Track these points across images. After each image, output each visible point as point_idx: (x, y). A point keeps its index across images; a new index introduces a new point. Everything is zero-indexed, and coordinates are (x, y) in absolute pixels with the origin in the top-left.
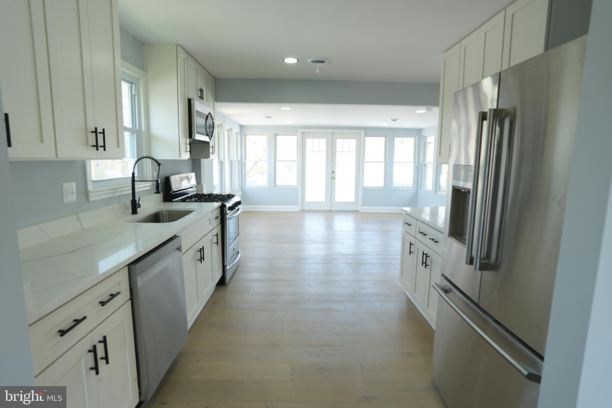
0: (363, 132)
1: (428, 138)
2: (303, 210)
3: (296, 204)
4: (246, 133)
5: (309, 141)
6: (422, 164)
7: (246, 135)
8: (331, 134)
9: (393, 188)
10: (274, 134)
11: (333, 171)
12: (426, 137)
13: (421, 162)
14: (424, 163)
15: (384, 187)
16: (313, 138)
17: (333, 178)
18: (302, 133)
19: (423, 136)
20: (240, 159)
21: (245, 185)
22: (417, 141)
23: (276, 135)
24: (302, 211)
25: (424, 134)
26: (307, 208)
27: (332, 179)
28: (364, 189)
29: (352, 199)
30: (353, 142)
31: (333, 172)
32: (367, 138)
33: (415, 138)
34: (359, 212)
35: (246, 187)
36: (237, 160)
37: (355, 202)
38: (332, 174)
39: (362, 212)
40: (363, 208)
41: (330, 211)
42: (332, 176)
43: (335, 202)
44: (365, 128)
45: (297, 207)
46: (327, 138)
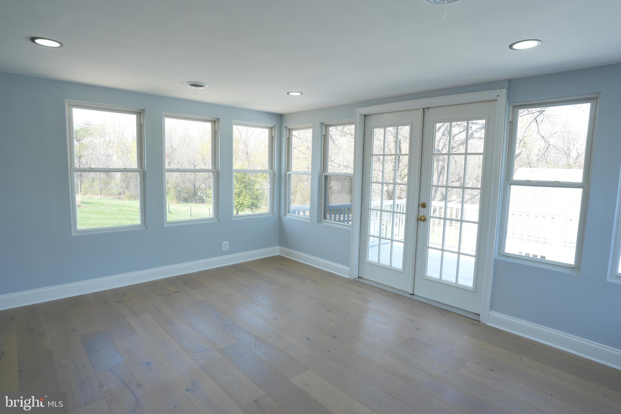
2: (361, 278)
4: (291, 127)
8: (423, 110)
10: (322, 123)
11: (421, 203)
15: (576, 267)
16: (385, 127)
17: (423, 220)
18: (365, 116)
20: (276, 170)
23: (326, 126)
24: (360, 280)
27: (421, 222)
31: (424, 206)
34: (479, 321)
35: (287, 216)
37: (473, 290)
38: (421, 209)
39: (488, 324)
40: (490, 313)
41: (411, 297)
42: (421, 214)
43: (424, 278)
44: (510, 81)
45: (347, 268)
46: (412, 123)
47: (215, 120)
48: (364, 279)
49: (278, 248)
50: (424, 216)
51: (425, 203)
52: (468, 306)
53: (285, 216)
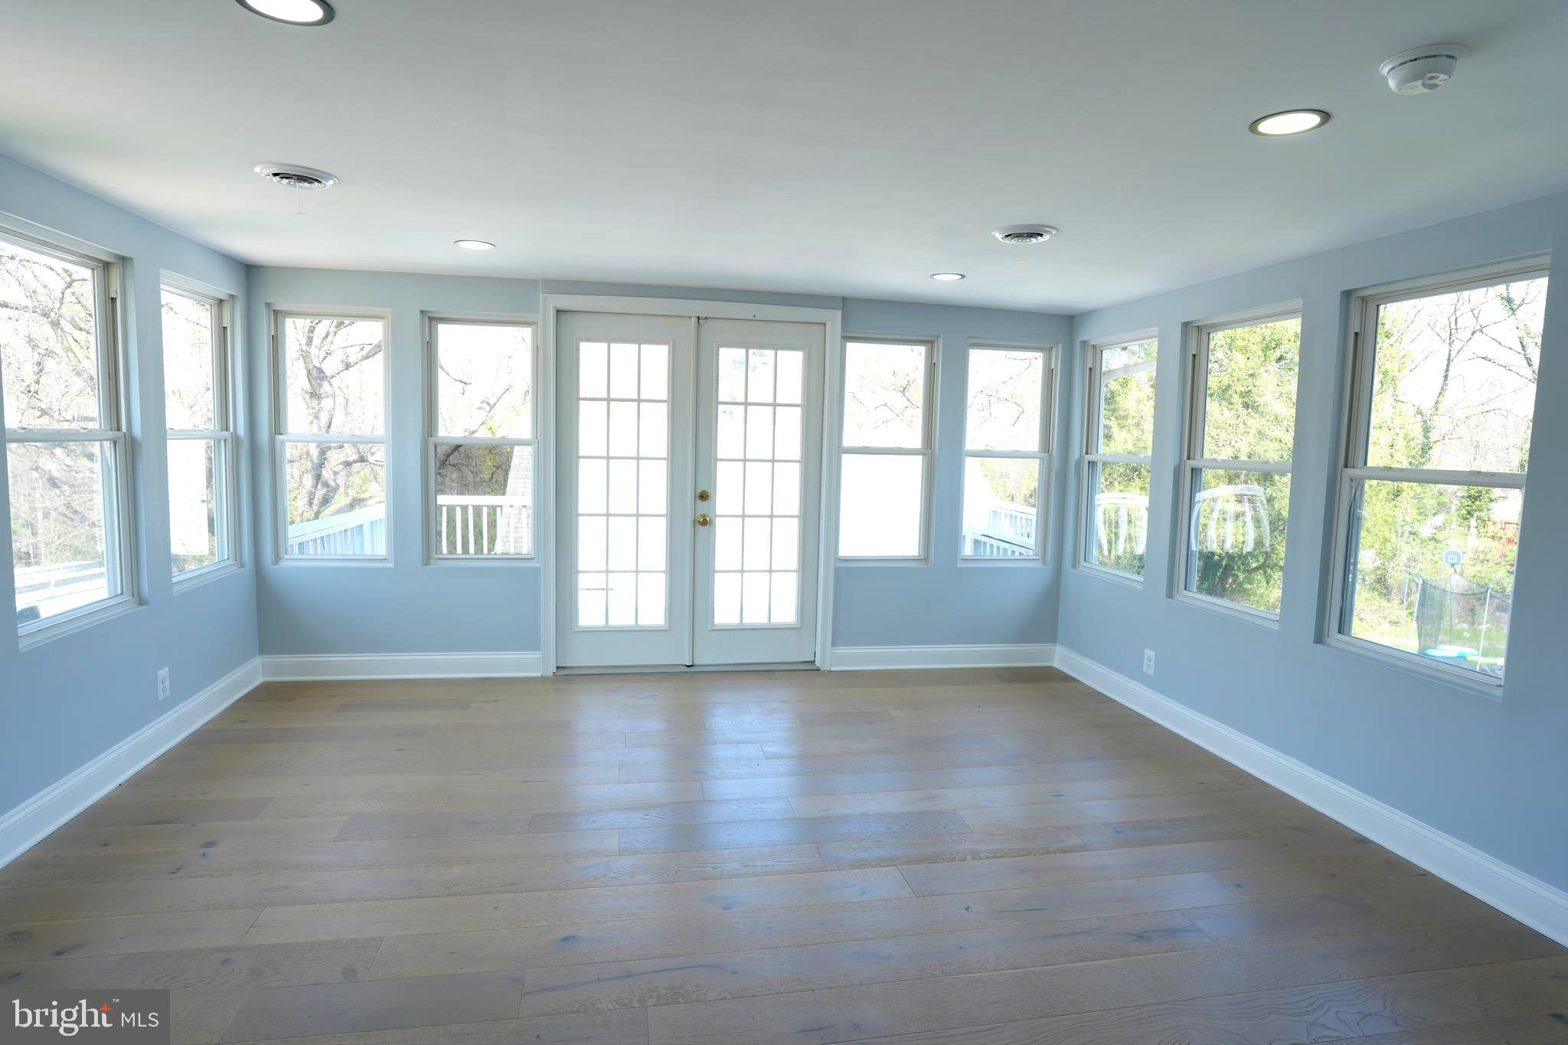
0: (834, 319)
1: (1106, 354)
2: (564, 668)
3: (533, 643)
4: (281, 305)
5: (591, 355)
6: (1079, 462)
7: (278, 315)
8: (694, 320)
9: (961, 565)
10: (422, 312)
11: (699, 491)
12: (1097, 350)
13: (1075, 454)
14: (1089, 458)
15: (924, 558)
16: (609, 341)
17: (704, 523)
18: (558, 312)
19: (1084, 343)
20: (242, 431)
21: (277, 559)
22: (1057, 365)
23: (431, 320)
24: (563, 672)
25: (1091, 334)
26: (581, 658)
27: (700, 528)
28: (838, 572)
29: (786, 613)
30: (792, 362)
31: (704, 496)
32: (851, 347)
33: (1048, 351)
34: (818, 670)
35: (284, 564)
36: (225, 433)
37: (798, 626)
38: (699, 502)
39: (833, 669)
40: (834, 651)
41: (691, 669)
42: (700, 512)
43: (714, 628)
44: (844, 299)
45: (533, 656)
46: (674, 342)
47: (110, 261)
48: (571, 668)
49: (258, 661)
50: (704, 516)
51: (704, 491)
52: (792, 653)
53: (276, 563)
